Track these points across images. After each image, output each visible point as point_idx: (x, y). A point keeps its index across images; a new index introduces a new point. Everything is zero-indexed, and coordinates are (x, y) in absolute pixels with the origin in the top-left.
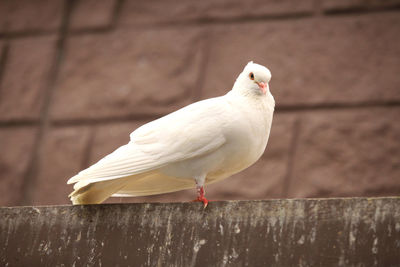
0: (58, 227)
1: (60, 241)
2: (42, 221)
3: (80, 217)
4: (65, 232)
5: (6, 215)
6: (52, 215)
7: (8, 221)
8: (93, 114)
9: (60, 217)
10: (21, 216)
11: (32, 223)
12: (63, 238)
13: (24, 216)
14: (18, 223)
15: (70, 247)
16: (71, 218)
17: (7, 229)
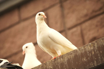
0: (86, 52)
1: (88, 56)
2: (80, 52)
3: (91, 47)
4: (88, 53)
5: (69, 55)
6: (82, 49)
7: (70, 56)
8: (79, 22)
9: (85, 49)
10: (73, 53)
11: (77, 54)
12: (88, 55)
13: (74, 53)
14: (73, 56)
15: (92, 56)
16: (88, 48)
17: (71, 58)
